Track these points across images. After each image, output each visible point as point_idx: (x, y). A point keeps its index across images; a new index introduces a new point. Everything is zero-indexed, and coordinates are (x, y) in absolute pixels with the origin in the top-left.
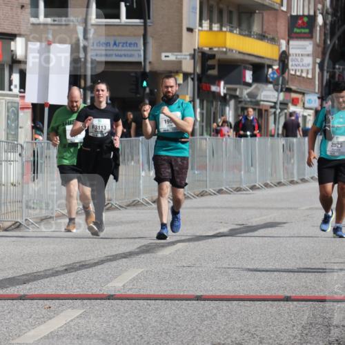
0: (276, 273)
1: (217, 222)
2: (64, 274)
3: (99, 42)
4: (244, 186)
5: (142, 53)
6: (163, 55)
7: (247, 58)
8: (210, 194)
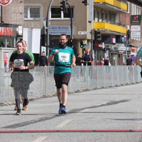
0: (126, 121)
1: (101, 100)
2: (39, 122)
3: (53, 28)
4: (113, 85)
5: (70, 31)
6: (79, 32)
7: (113, 33)
8: (99, 89)
